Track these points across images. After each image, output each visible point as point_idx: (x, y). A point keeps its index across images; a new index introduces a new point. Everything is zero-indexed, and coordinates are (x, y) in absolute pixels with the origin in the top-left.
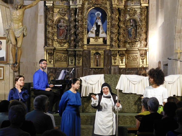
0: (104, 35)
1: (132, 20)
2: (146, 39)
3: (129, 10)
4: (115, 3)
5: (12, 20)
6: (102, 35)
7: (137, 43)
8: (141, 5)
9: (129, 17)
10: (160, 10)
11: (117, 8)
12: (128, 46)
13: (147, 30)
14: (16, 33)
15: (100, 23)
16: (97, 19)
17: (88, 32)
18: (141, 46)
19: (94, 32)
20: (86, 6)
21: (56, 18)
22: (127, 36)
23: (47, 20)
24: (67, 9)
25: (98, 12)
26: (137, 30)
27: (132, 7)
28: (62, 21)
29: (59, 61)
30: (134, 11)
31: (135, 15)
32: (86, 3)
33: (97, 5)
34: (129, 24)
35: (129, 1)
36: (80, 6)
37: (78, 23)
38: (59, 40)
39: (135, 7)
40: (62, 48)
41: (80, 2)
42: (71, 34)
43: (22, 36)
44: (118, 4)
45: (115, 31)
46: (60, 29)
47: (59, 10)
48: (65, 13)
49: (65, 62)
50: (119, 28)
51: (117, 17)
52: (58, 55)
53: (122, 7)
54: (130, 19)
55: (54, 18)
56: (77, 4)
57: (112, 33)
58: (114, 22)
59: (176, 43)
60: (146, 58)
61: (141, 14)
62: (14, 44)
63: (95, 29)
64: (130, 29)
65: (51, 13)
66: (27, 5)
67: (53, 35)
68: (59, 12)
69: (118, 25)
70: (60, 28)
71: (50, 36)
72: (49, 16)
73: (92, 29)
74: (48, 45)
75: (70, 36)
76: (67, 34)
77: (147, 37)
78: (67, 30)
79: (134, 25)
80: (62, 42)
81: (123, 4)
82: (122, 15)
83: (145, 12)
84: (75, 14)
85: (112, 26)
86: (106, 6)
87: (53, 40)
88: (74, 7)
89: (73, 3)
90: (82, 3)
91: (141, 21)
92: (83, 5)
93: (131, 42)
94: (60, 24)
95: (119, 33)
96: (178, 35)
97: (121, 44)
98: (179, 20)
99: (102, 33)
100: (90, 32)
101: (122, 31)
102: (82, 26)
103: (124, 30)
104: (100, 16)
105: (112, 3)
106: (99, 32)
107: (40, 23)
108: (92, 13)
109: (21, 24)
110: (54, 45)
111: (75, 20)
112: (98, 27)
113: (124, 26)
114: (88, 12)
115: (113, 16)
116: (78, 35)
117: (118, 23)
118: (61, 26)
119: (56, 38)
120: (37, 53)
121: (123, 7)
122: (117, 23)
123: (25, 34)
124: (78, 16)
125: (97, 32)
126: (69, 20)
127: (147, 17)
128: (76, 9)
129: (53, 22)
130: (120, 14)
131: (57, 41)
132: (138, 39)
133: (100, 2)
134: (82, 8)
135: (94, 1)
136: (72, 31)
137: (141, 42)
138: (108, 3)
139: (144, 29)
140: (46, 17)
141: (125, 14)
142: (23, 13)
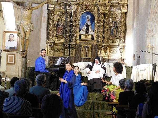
0: (92, 33)
1: (114, 22)
2: (124, 37)
3: (112, 14)
4: (101, 9)
5: (22, 19)
6: (91, 33)
7: (117, 40)
8: (121, 11)
9: (112, 20)
10: (135, 15)
11: (103, 13)
12: (110, 42)
13: (125, 30)
14: (25, 28)
15: (89, 24)
16: (87, 20)
17: (80, 30)
18: (120, 42)
19: (85, 30)
20: (79, 10)
21: (56, 19)
22: (110, 34)
23: (49, 20)
24: (64, 12)
25: (88, 15)
26: (117, 30)
27: (114, 12)
28: (60, 21)
29: (57, 52)
30: (116, 15)
31: (116, 19)
32: (80, 8)
33: (88, 10)
34: (111, 25)
35: (112, 8)
36: (75, 10)
37: (73, 23)
38: (57, 36)
39: (116, 12)
40: (60, 42)
41: (74, 7)
42: (67, 32)
43: (29, 30)
44: (103, 10)
45: (101, 30)
46: (59, 28)
47: (59, 13)
48: (63, 15)
49: (62, 53)
50: (104, 28)
51: (103, 19)
52: (56, 47)
53: (106, 12)
54: (113, 21)
55: (54, 19)
56: (72, 9)
57: (98, 31)
58: (100, 23)
59: (147, 40)
60: (124, 52)
61: (121, 18)
62: (23, 36)
63: (86, 28)
64: (112, 29)
65: (52, 14)
66: (34, 7)
67: (53, 32)
68: (58, 14)
69: (103, 25)
70: (59, 26)
71: (51, 32)
72: (51, 17)
73: (83, 28)
74: (49, 39)
75: (67, 33)
76: (64, 32)
77: (125, 35)
78: (64, 29)
79: (115, 26)
80: (60, 37)
81: (108, 9)
82: (107, 18)
83: (124, 16)
84: (71, 16)
85: (99, 26)
86: (95, 11)
87: (53, 36)
88: (70, 11)
89: (69, 8)
90: (77, 8)
91: (121, 23)
92: (77, 9)
93: (113, 39)
94: (59, 23)
95: (104, 32)
96: (149, 34)
97: (105, 40)
98: (150, 23)
99: (91, 31)
100: (81, 31)
101: (106, 30)
102: (75, 25)
103: (108, 30)
104: (89, 19)
105: (99, 8)
106: (88, 31)
107: (44, 23)
108: (83, 16)
109: (29, 21)
110: (54, 40)
111: (71, 21)
112: (88, 27)
113: (108, 27)
114: (81, 15)
115: (100, 18)
116: (72, 32)
117: (104, 24)
118: (59, 25)
119: (55, 34)
120: (40, 45)
121: (108, 12)
122: (102, 24)
123: (32, 29)
124: (73, 18)
126: (66, 21)
127: (126, 20)
128: (71, 12)
129: (54, 22)
130: (105, 18)
131: (56, 36)
132: (118, 37)
133: (90, 7)
134: (76, 12)
135: (85, 7)
136: (68, 30)
137: (120, 39)
138: (96, 8)
139: (123, 30)
140: (48, 18)
141: (109, 17)
142: (31, 13)
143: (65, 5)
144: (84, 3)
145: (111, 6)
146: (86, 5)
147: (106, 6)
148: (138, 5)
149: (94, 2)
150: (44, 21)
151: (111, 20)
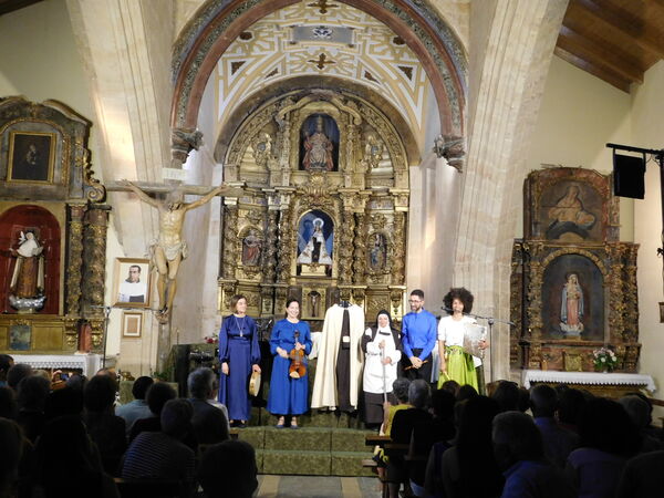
0: (327, 260)
1: (377, 236)
2: (403, 270)
3: (373, 216)
4: (349, 204)
6: (324, 259)
7: (386, 276)
8: (394, 209)
9: (373, 230)
11: (352, 213)
12: (370, 281)
13: (405, 253)
14: (167, 253)
15: (320, 238)
16: (315, 230)
17: (299, 255)
18: (393, 283)
19: (310, 254)
20: (297, 207)
21: (241, 227)
23: (226, 229)
24: (262, 212)
25: (318, 219)
27: (378, 211)
28: (253, 232)
30: (383, 219)
31: (383, 227)
32: (298, 202)
33: (317, 206)
34: (372, 242)
35: (374, 202)
36: (287, 207)
37: (281, 236)
38: (245, 267)
39: (384, 212)
40: (250, 281)
41: (285, 200)
42: (268, 257)
43: (178, 258)
44: (353, 207)
45: (348, 254)
46: (248, 248)
47: (249, 214)
48: (259, 218)
49: (255, 308)
50: (355, 248)
51: (352, 228)
53: (360, 210)
55: (238, 227)
56: (280, 203)
57: (342, 257)
58: (345, 238)
60: (402, 304)
61: (395, 226)
62: (163, 272)
63: (312, 248)
64: (374, 250)
65: (233, 217)
66: (190, 204)
67: (235, 257)
68: (247, 217)
69: (353, 243)
70: (248, 245)
71: (229, 258)
72: (230, 223)
73: (307, 248)
74: (225, 276)
75: (267, 260)
76: (260, 257)
77: (405, 266)
78: (261, 250)
79: (381, 244)
80: (251, 271)
81: (364, 205)
82: (361, 226)
83: (401, 221)
84: (277, 221)
85: (343, 244)
86: (333, 208)
87: (234, 267)
88: (275, 208)
89: (273, 201)
90: (291, 202)
91: (395, 237)
92: (292, 205)
93: (376, 275)
94: (248, 238)
95: (354, 258)
96: (459, 265)
97: (358, 278)
98: (462, 239)
99: (324, 257)
100: (302, 255)
101: (359, 254)
102: (288, 242)
103: (364, 253)
104: (321, 227)
105: (343, 203)
106: (318, 255)
108: (307, 221)
109: (177, 236)
110: (237, 276)
111: (276, 232)
112: (317, 245)
113: (363, 246)
114: (301, 217)
115: (345, 226)
116: (280, 258)
117: (354, 239)
118: (250, 243)
119: (240, 263)
120: (205, 290)
121: (363, 211)
122: (351, 240)
123: (184, 255)
124: (282, 225)
125: (316, 253)
126: (265, 231)
127: (405, 230)
128: (279, 212)
129: (236, 234)
130: (357, 224)
131: (243, 269)
132: (388, 269)
133: (322, 200)
134: (290, 212)
135: (311, 199)
136: (271, 253)
137: (393, 276)
138: (336, 203)
139: (399, 252)
140: (224, 225)
141: (366, 223)
142: (183, 217)
143: (264, 195)
144: (309, 191)
145: (372, 198)
146: (312, 196)
147: (359, 197)
148: (433, 195)
149: (332, 188)
150: (214, 233)
151: (371, 230)
